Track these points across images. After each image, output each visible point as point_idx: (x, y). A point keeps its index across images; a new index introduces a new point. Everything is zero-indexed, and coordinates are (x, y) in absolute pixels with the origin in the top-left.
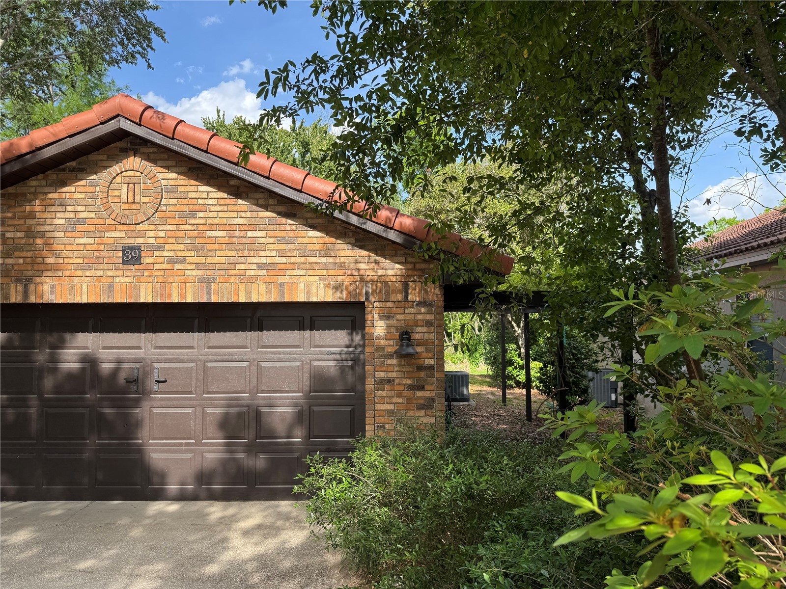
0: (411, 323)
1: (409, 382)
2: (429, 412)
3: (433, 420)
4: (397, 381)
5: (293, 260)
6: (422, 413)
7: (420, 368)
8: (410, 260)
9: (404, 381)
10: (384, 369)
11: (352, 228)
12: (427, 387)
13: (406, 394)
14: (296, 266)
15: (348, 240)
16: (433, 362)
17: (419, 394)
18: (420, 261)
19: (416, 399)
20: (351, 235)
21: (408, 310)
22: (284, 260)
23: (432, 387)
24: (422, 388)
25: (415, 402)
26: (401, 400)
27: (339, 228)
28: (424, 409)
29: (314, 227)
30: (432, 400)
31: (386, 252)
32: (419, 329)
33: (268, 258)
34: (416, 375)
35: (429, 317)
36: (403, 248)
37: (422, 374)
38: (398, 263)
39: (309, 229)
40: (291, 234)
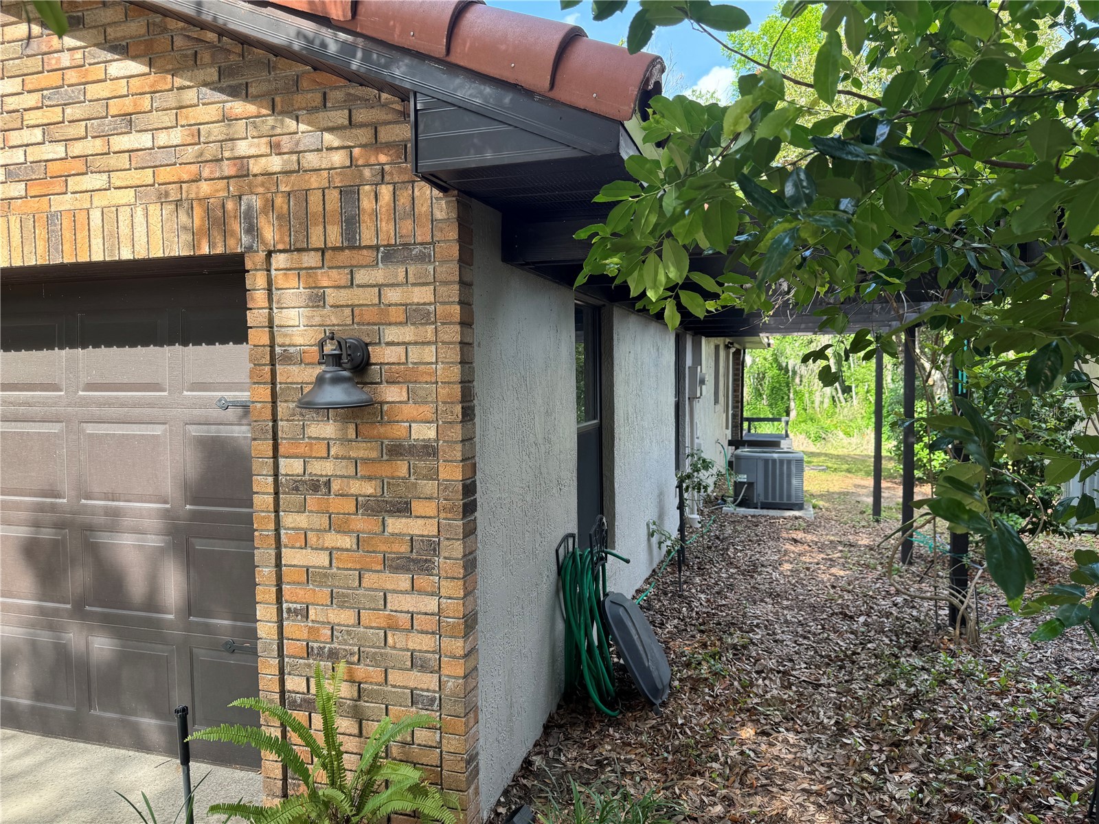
0: (370, 315)
1: (369, 489)
2: (423, 581)
3: (431, 604)
4: (335, 486)
5: (77, 149)
6: (403, 581)
7: (396, 451)
8: (361, 115)
9: (356, 487)
10: (300, 450)
11: (211, 36)
12: (418, 507)
13: (361, 523)
14: (87, 164)
15: (201, 74)
16: (432, 434)
17: (396, 525)
18: (390, 117)
19: (386, 541)
20: (206, 57)
21: (361, 276)
22: (58, 151)
23: (429, 508)
24: (403, 509)
25: (383, 548)
26: (347, 542)
27: (179, 42)
28: (408, 570)
29: (123, 50)
30: (434, 547)
31: (299, 100)
32: (391, 334)
33: (29, 149)
34: (385, 470)
35: (422, 295)
36: (342, 82)
37: (402, 468)
38: (330, 130)
39: (110, 56)
40: (72, 77)
